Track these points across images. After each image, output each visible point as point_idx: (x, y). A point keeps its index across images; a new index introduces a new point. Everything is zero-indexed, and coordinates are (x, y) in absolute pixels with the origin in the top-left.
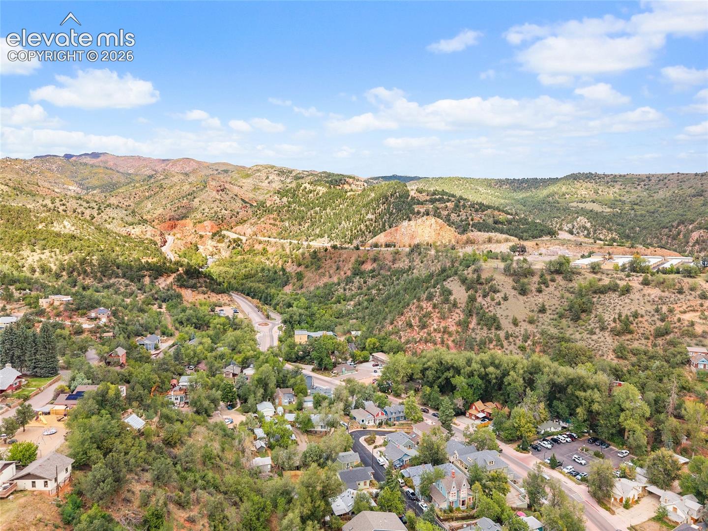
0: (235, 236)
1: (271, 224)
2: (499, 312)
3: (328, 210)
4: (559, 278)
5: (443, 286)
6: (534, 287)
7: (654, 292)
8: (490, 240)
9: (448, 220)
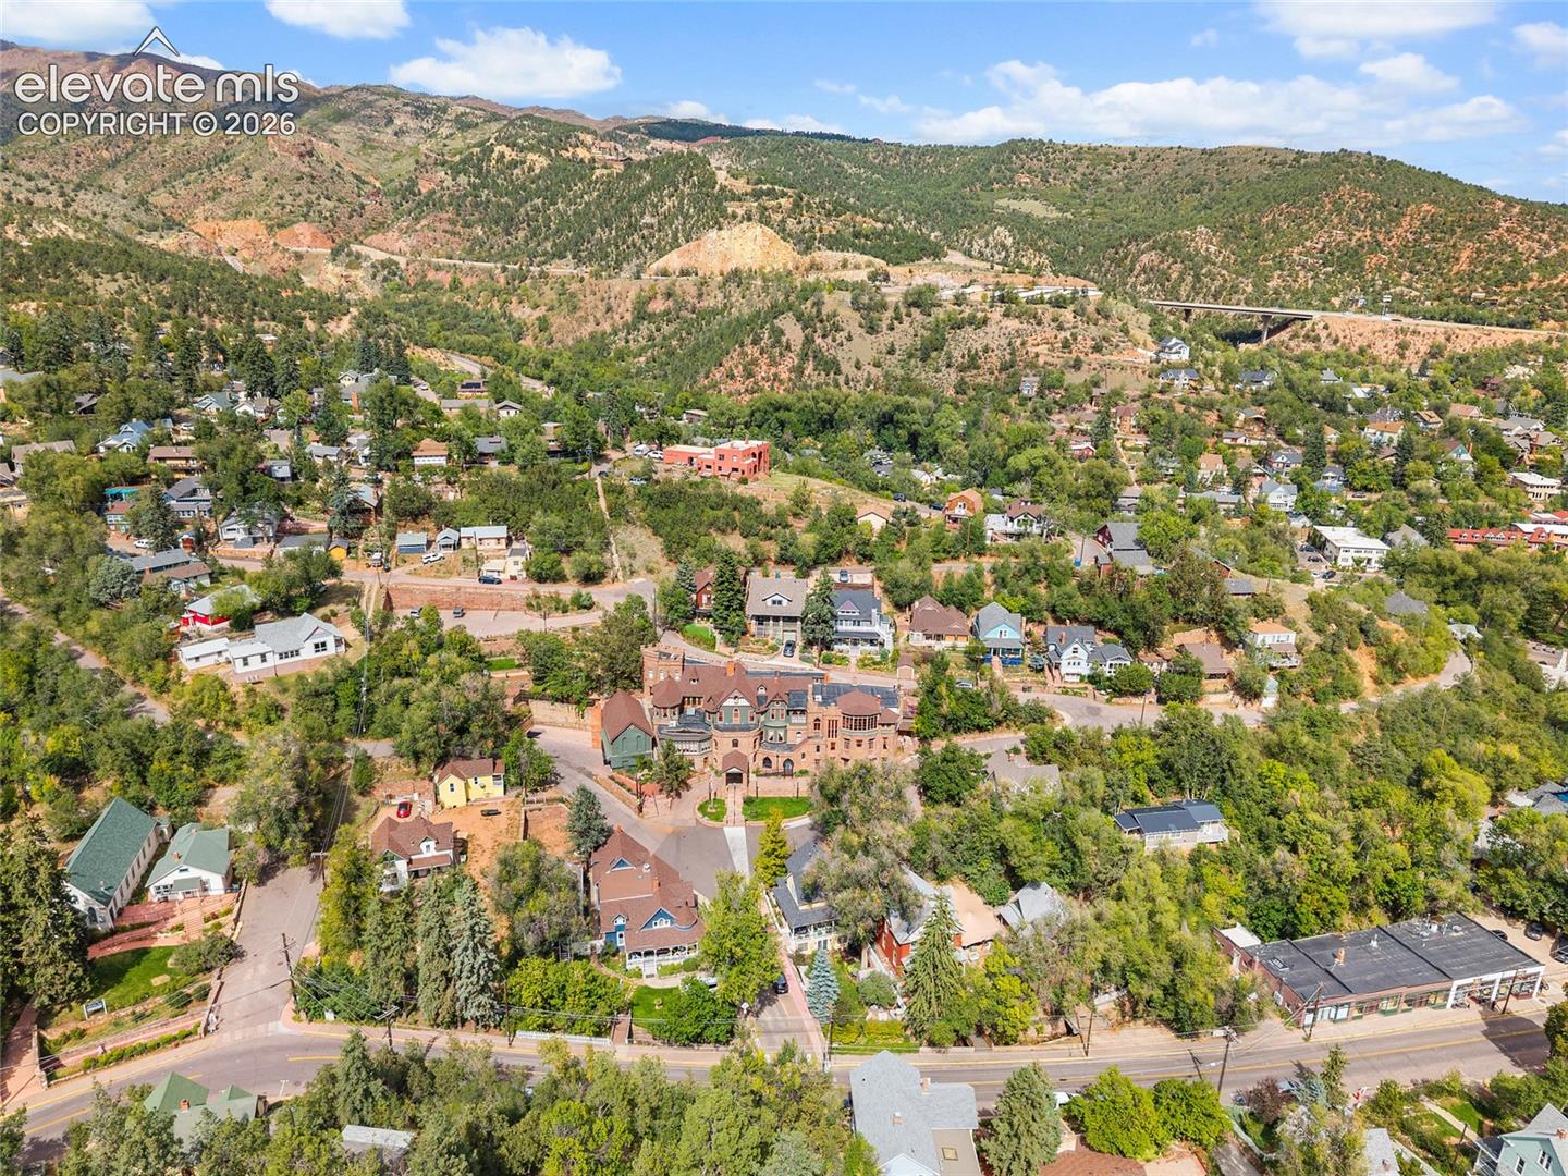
0: (383, 256)
1: (445, 231)
2: (841, 355)
3: (561, 206)
4: (916, 312)
5: (773, 325)
6: (884, 325)
7: (1013, 324)
8: (844, 265)
9: (782, 230)
